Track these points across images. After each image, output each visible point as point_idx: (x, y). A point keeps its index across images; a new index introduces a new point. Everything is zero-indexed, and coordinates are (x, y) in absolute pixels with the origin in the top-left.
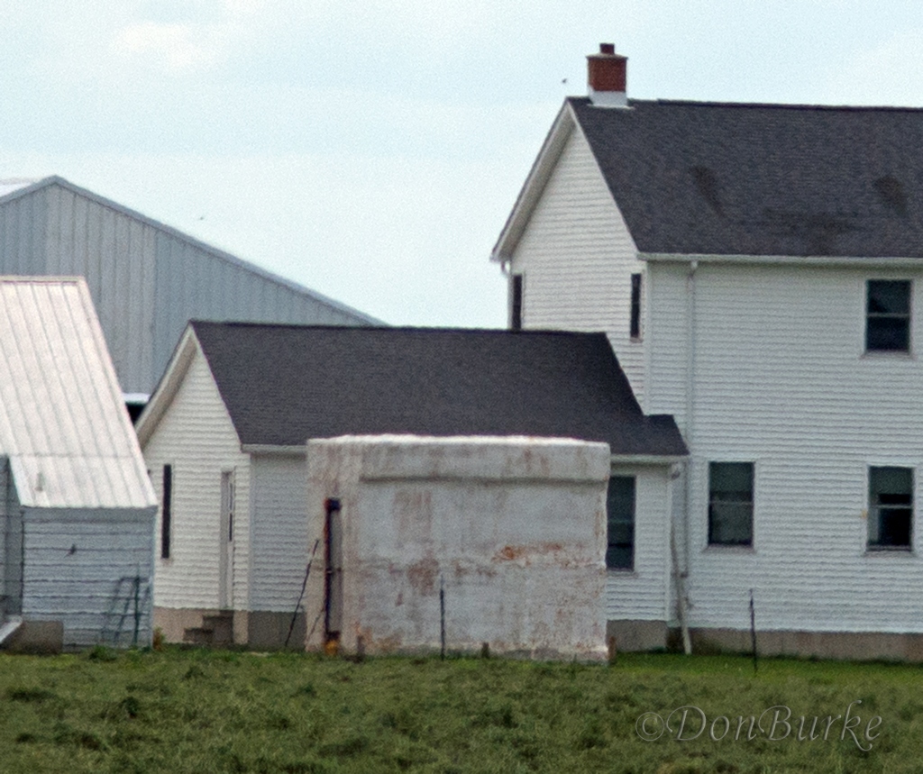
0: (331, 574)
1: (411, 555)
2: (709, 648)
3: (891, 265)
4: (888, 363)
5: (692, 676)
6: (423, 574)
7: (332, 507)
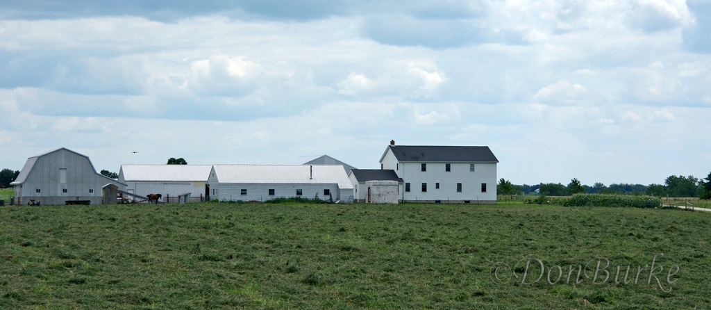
0: (369, 195)
1: (378, 193)
2: (406, 202)
3: (424, 162)
4: (424, 172)
5: (404, 205)
6: (379, 195)
7: (369, 188)
